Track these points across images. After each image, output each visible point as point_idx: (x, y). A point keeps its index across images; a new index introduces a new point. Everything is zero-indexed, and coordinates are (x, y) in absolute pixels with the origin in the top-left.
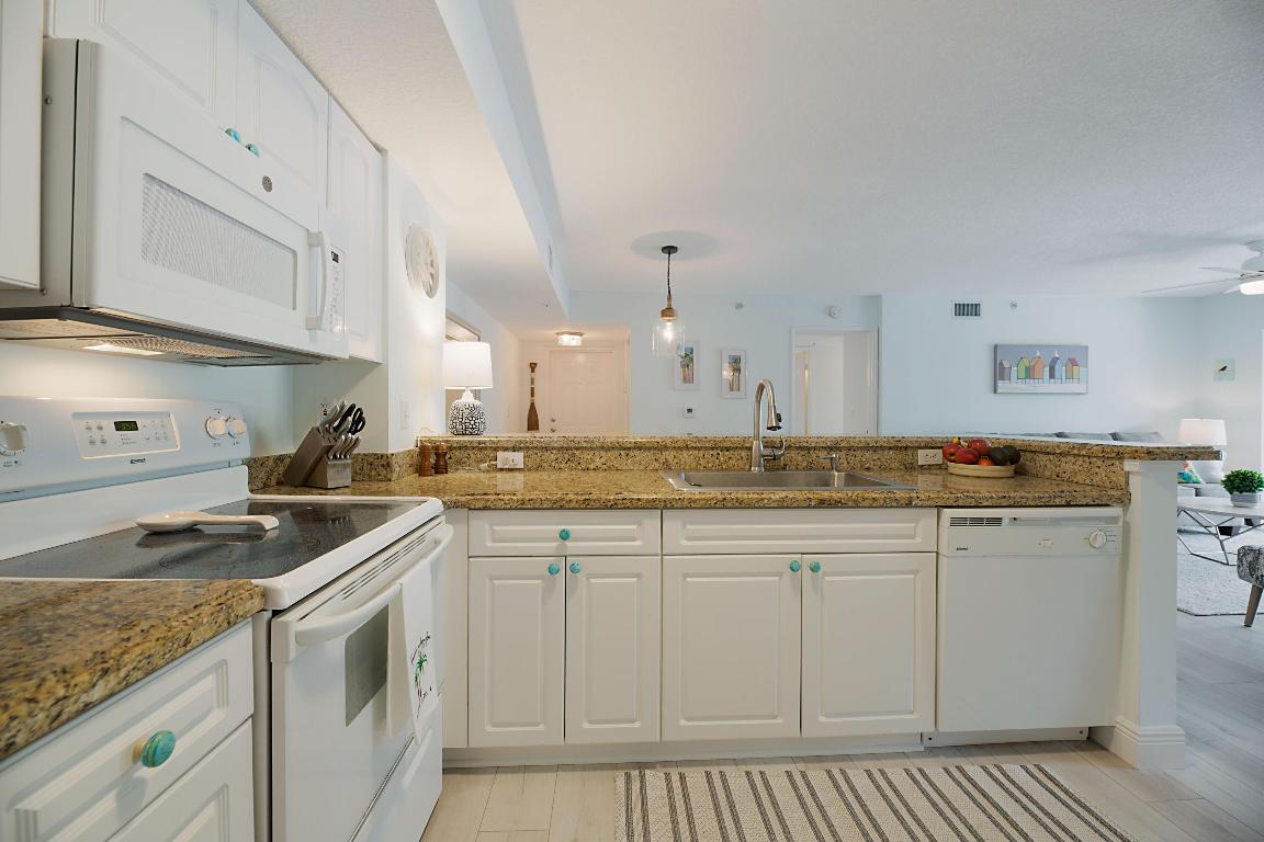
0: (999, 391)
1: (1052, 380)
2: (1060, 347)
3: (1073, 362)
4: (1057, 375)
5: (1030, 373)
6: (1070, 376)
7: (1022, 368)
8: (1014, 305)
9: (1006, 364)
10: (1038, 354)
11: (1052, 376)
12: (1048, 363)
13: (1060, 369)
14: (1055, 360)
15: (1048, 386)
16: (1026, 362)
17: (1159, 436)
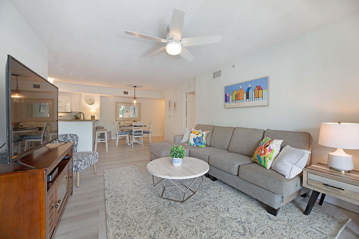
0: (225, 107)
1: (248, 100)
2: (251, 82)
3: (259, 88)
4: (250, 96)
5: (238, 98)
6: (257, 97)
7: (234, 95)
9: (228, 95)
10: (241, 87)
11: (248, 97)
12: (246, 91)
13: (251, 93)
14: (249, 89)
15: (247, 103)
16: (235, 93)
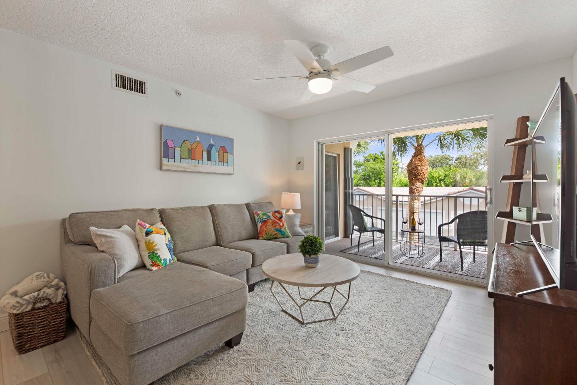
0: (164, 168)
1: (209, 162)
2: (214, 137)
3: (224, 150)
4: (213, 158)
5: (191, 155)
6: (222, 160)
7: (185, 149)
8: (179, 94)
9: (171, 144)
10: (198, 139)
11: (209, 159)
12: (206, 149)
13: (215, 154)
14: (211, 146)
15: (205, 166)
16: (188, 145)
17: (273, 205)
